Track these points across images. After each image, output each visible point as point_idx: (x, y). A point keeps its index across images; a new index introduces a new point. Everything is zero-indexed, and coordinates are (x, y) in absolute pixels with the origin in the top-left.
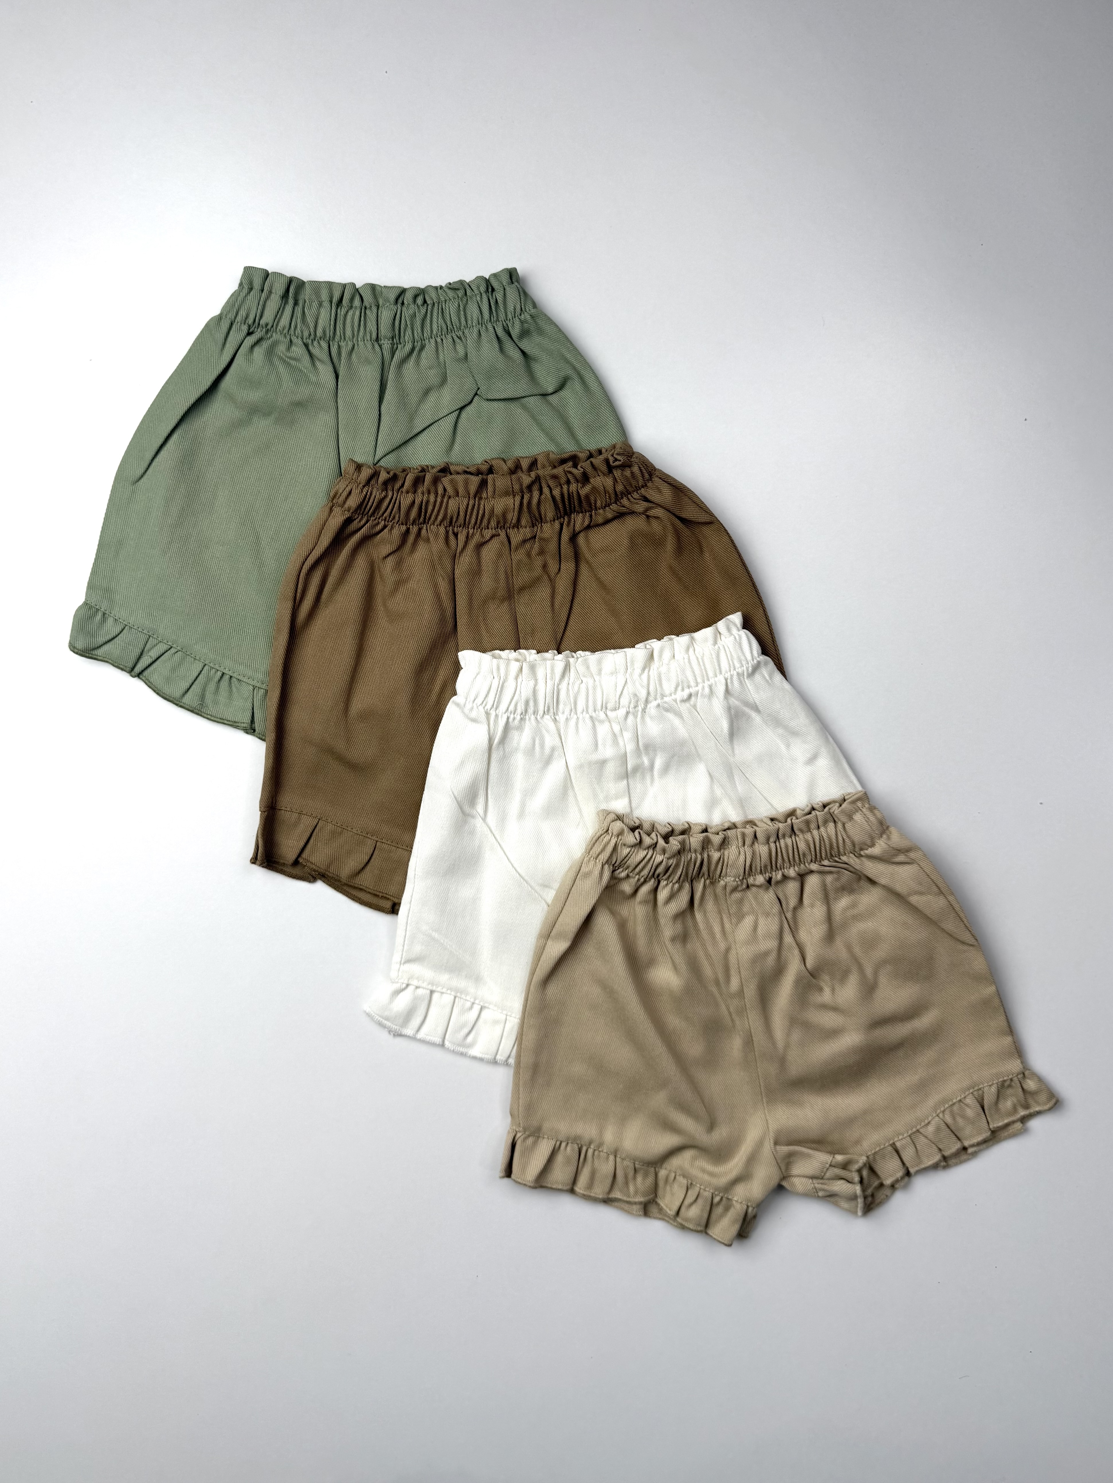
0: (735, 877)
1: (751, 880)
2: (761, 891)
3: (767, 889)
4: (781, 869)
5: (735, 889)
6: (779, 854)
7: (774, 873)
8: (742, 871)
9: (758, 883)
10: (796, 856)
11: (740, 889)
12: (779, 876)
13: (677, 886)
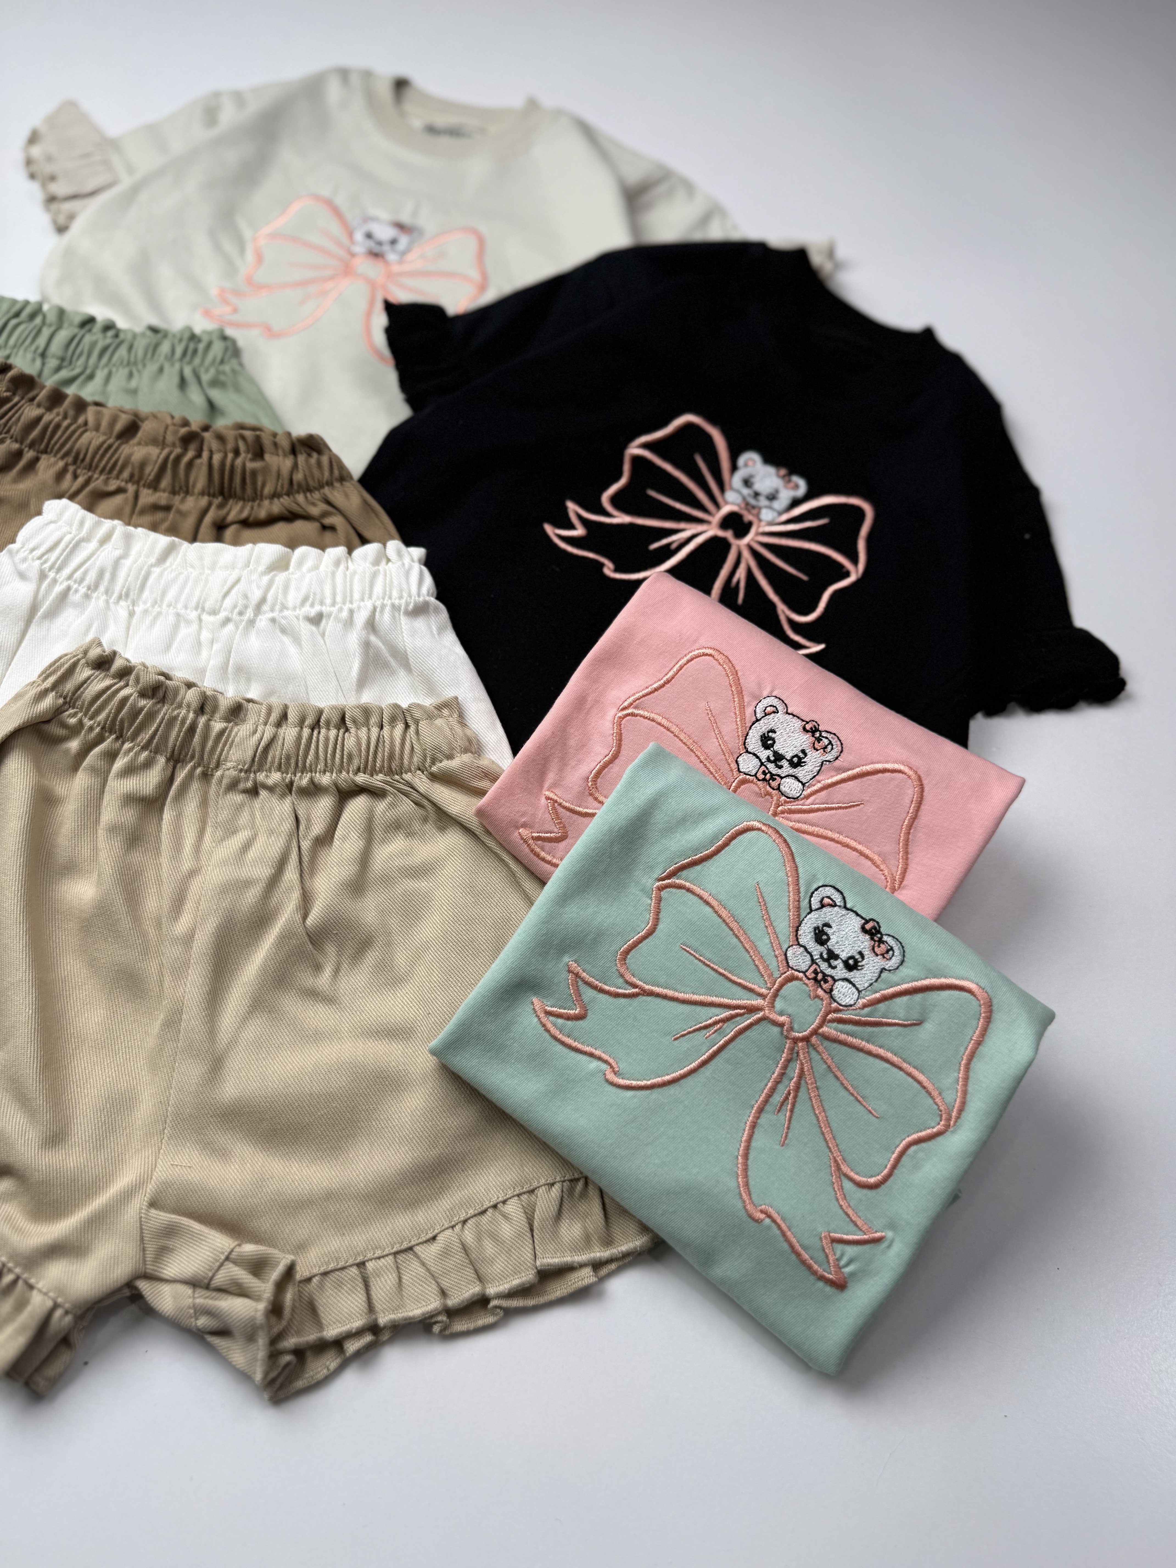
0: (238, 762)
1: (261, 777)
2: (274, 800)
3: (283, 796)
4: (311, 772)
5: (233, 786)
6: (313, 746)
7: (299, 775)
8: (250, 753)
9: (270, 782)
10: (338, 756)
11: (242, 786)
12: (305, 782)
13: (145, 754)
